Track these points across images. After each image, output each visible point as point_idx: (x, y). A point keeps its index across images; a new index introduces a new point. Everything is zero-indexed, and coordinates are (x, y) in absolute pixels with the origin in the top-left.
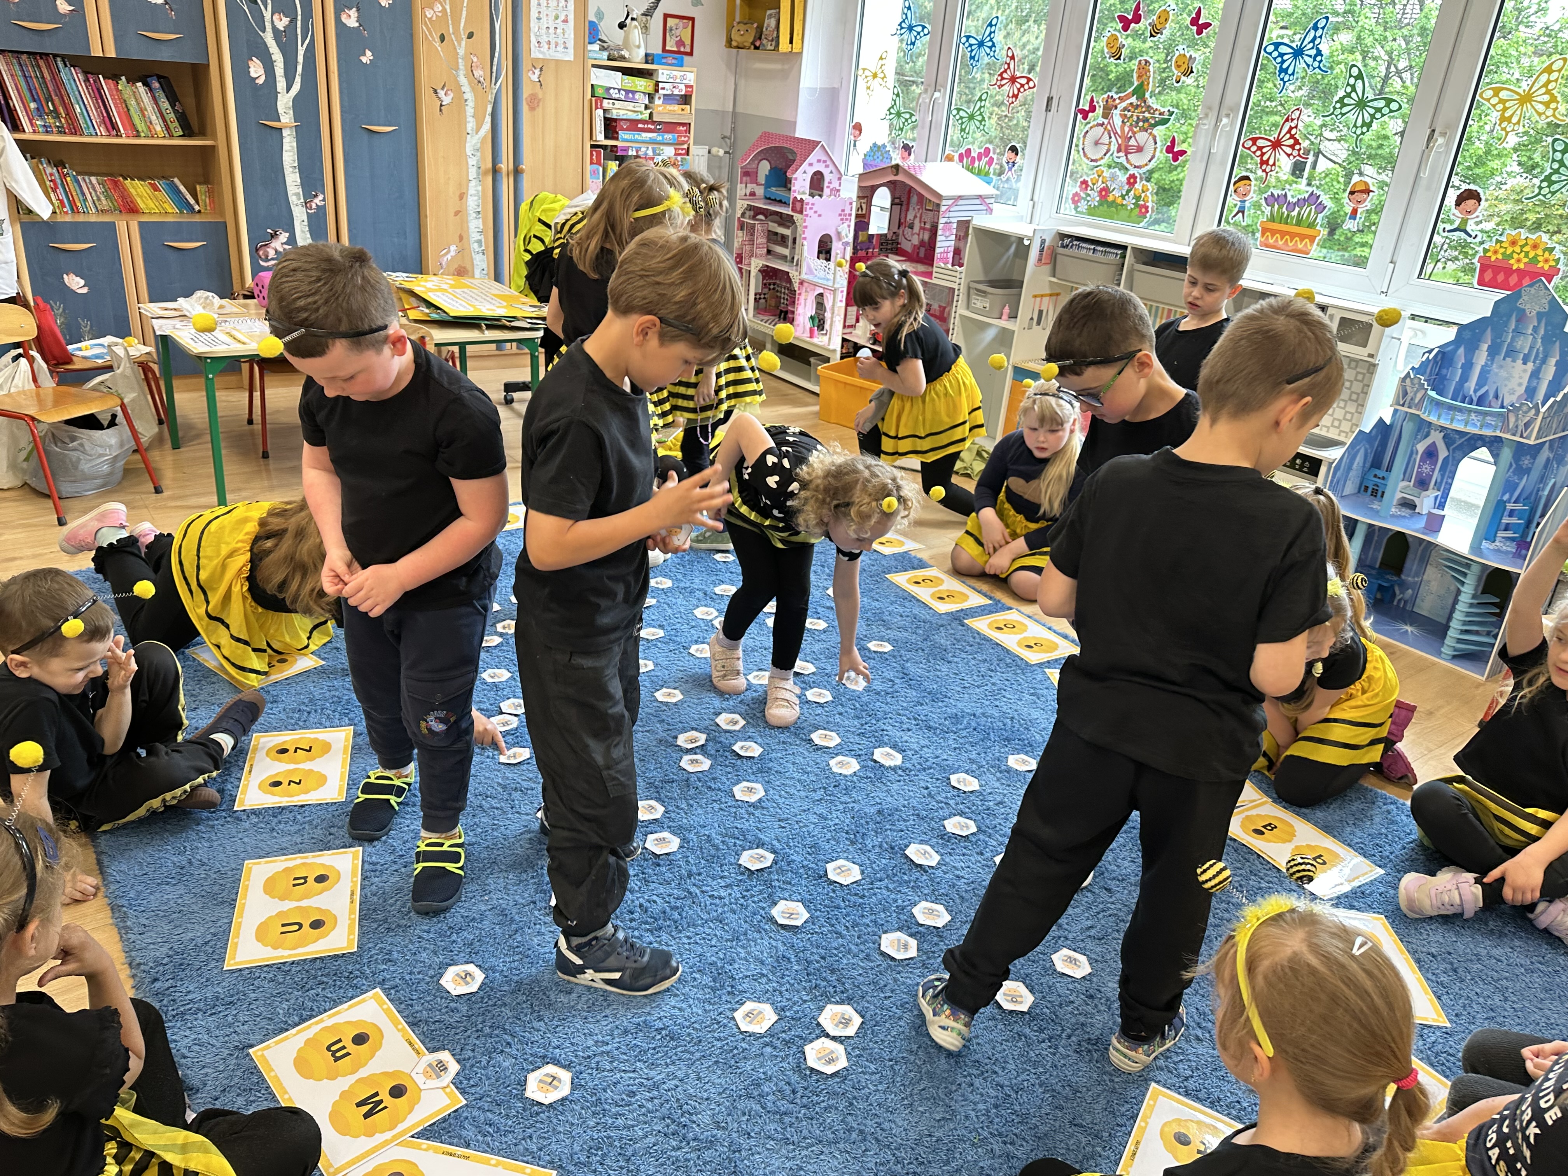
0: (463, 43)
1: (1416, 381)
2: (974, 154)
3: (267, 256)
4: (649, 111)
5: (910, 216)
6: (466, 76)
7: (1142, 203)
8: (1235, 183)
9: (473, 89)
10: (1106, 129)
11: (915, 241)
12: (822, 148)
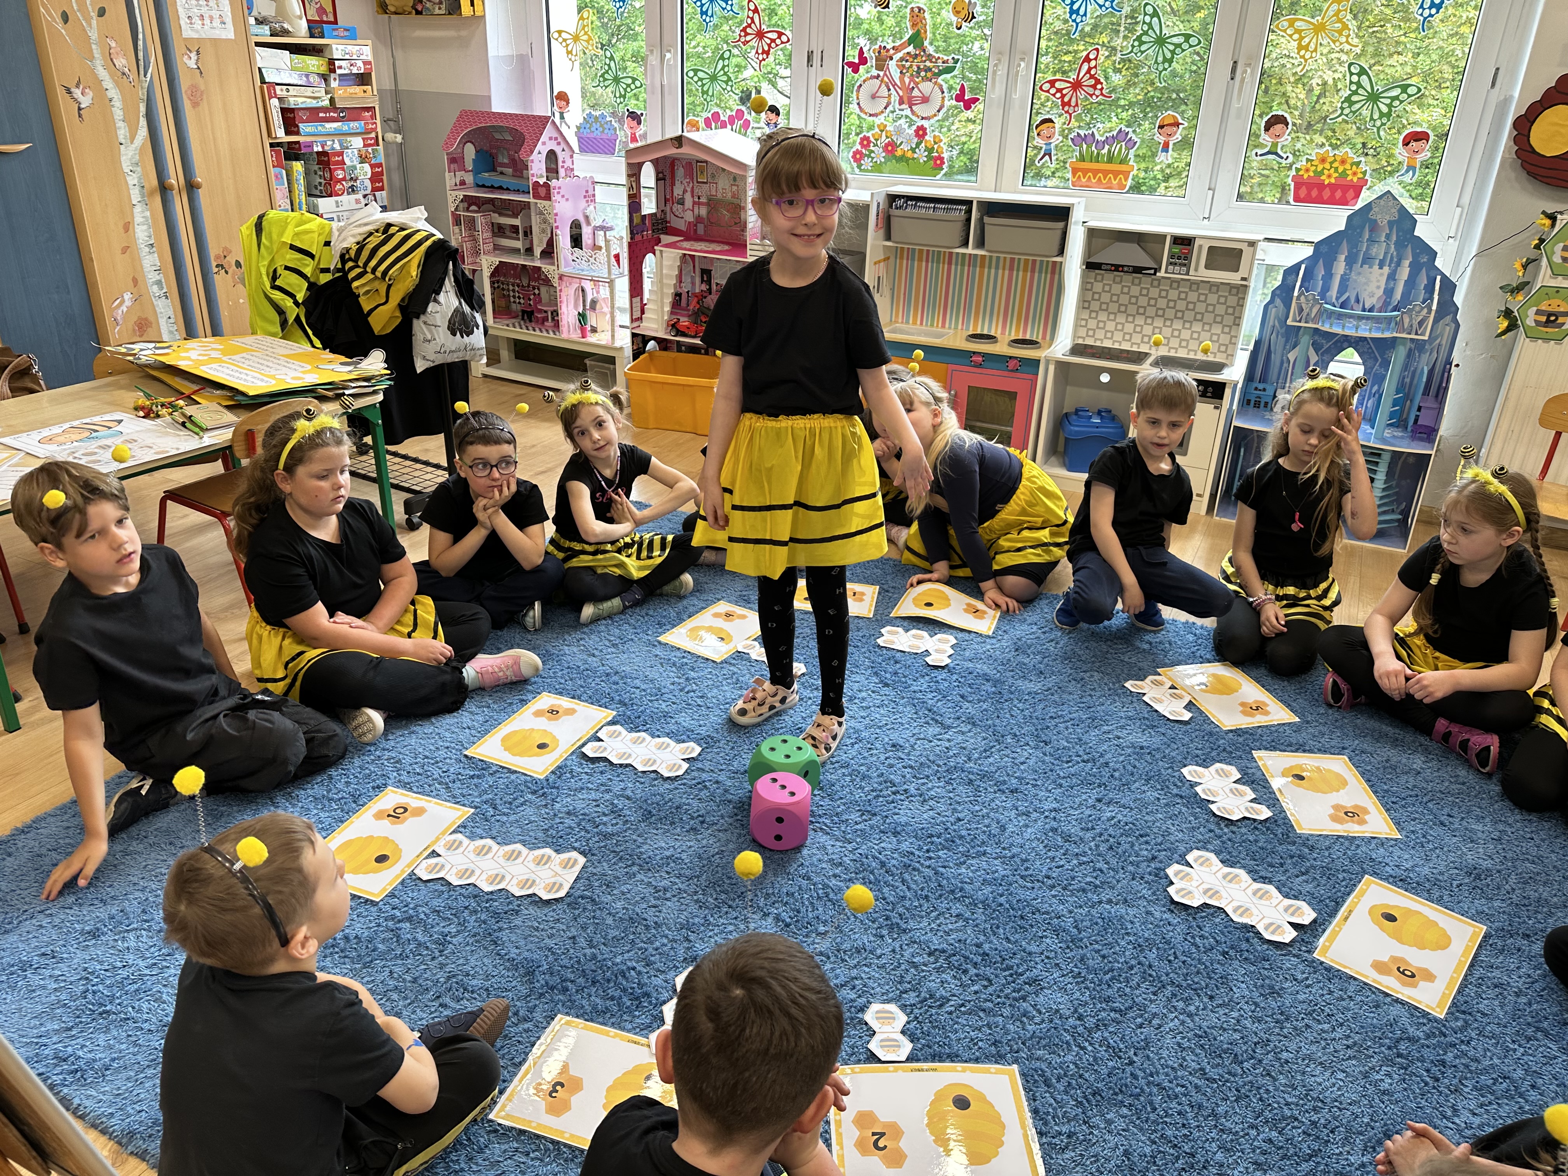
0: (94, 23)
1: (1310, 297)
2: (724, 118)
4: (329, 96)
5: (678, 191)
6: (104, 67)
7: (935, 154)
8: (1037, 127)
9: (117, 84)
10: (882, 81)
11: (689, 217)
12: (553, 122)
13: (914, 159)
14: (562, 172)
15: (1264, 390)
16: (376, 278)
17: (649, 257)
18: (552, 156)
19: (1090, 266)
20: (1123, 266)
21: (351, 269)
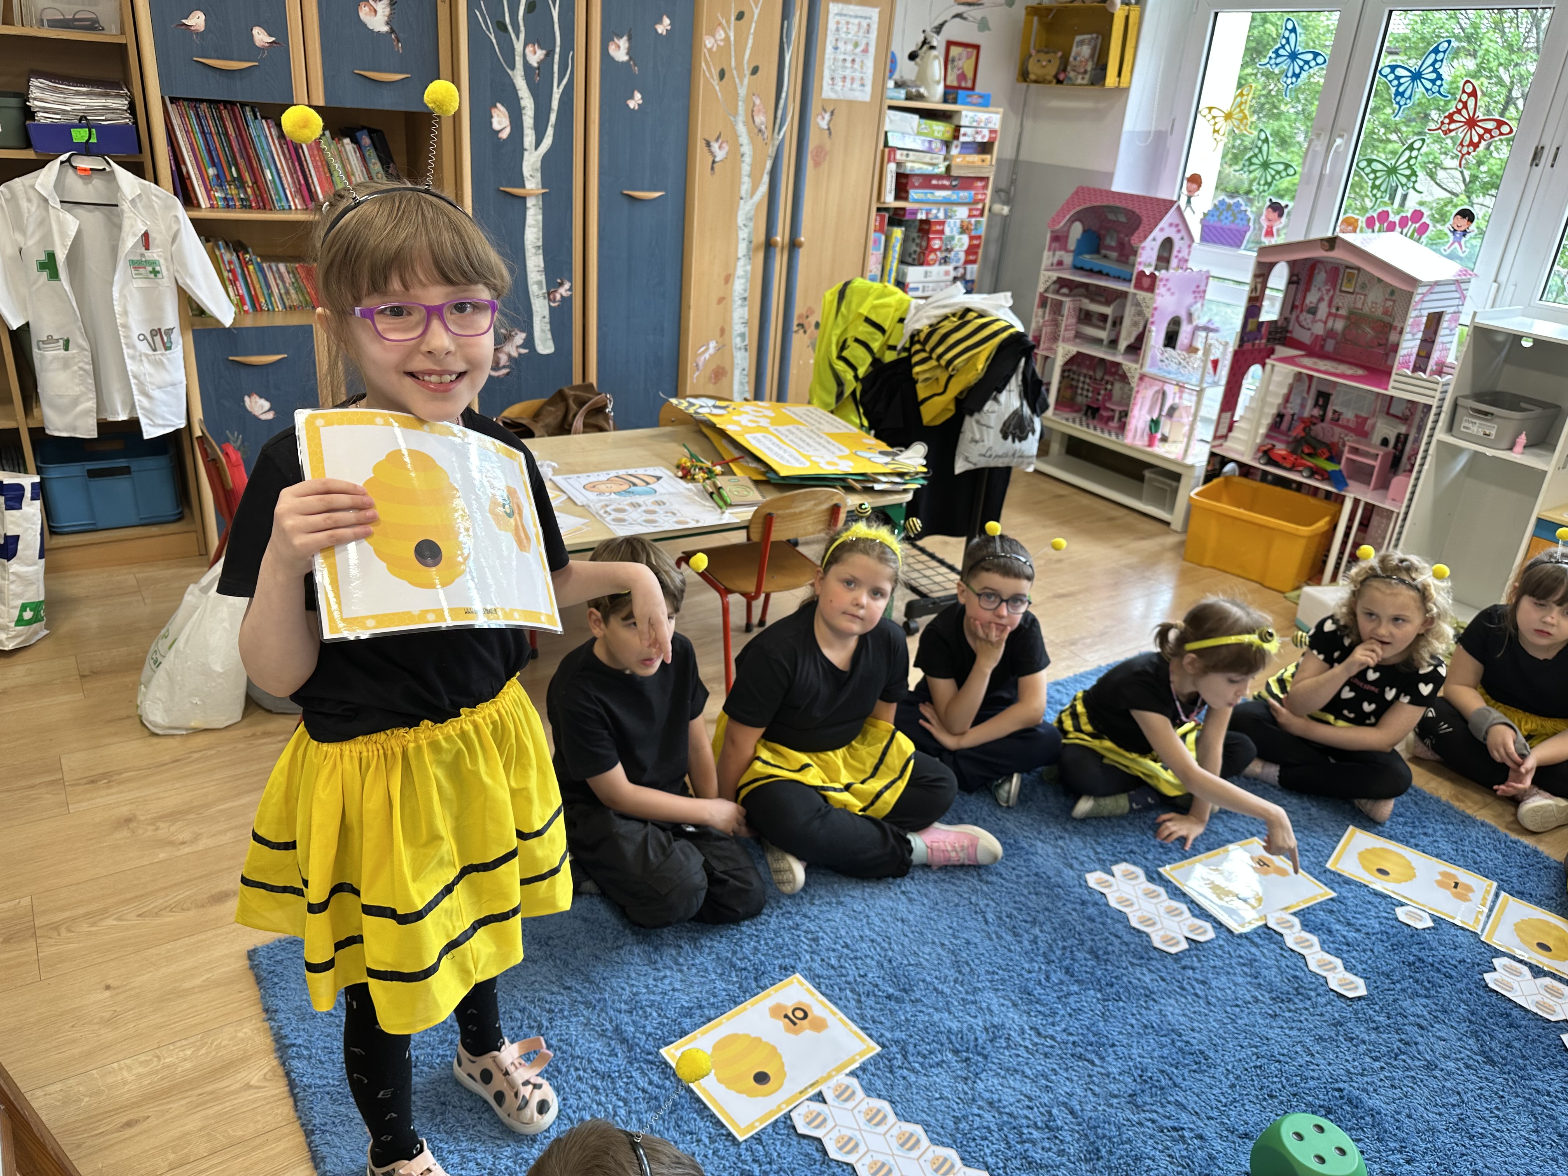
0: (746, 81)
2: (1394, 218)
3: (497, 364)
4: (945, 164)
6: (745, 123)
9: (752, 140)
12: (1179, 208)
14: (1174, 262)
16: (939, 366)
17: (1255, 370)
18: (1168, 243)
21: (917, 352)
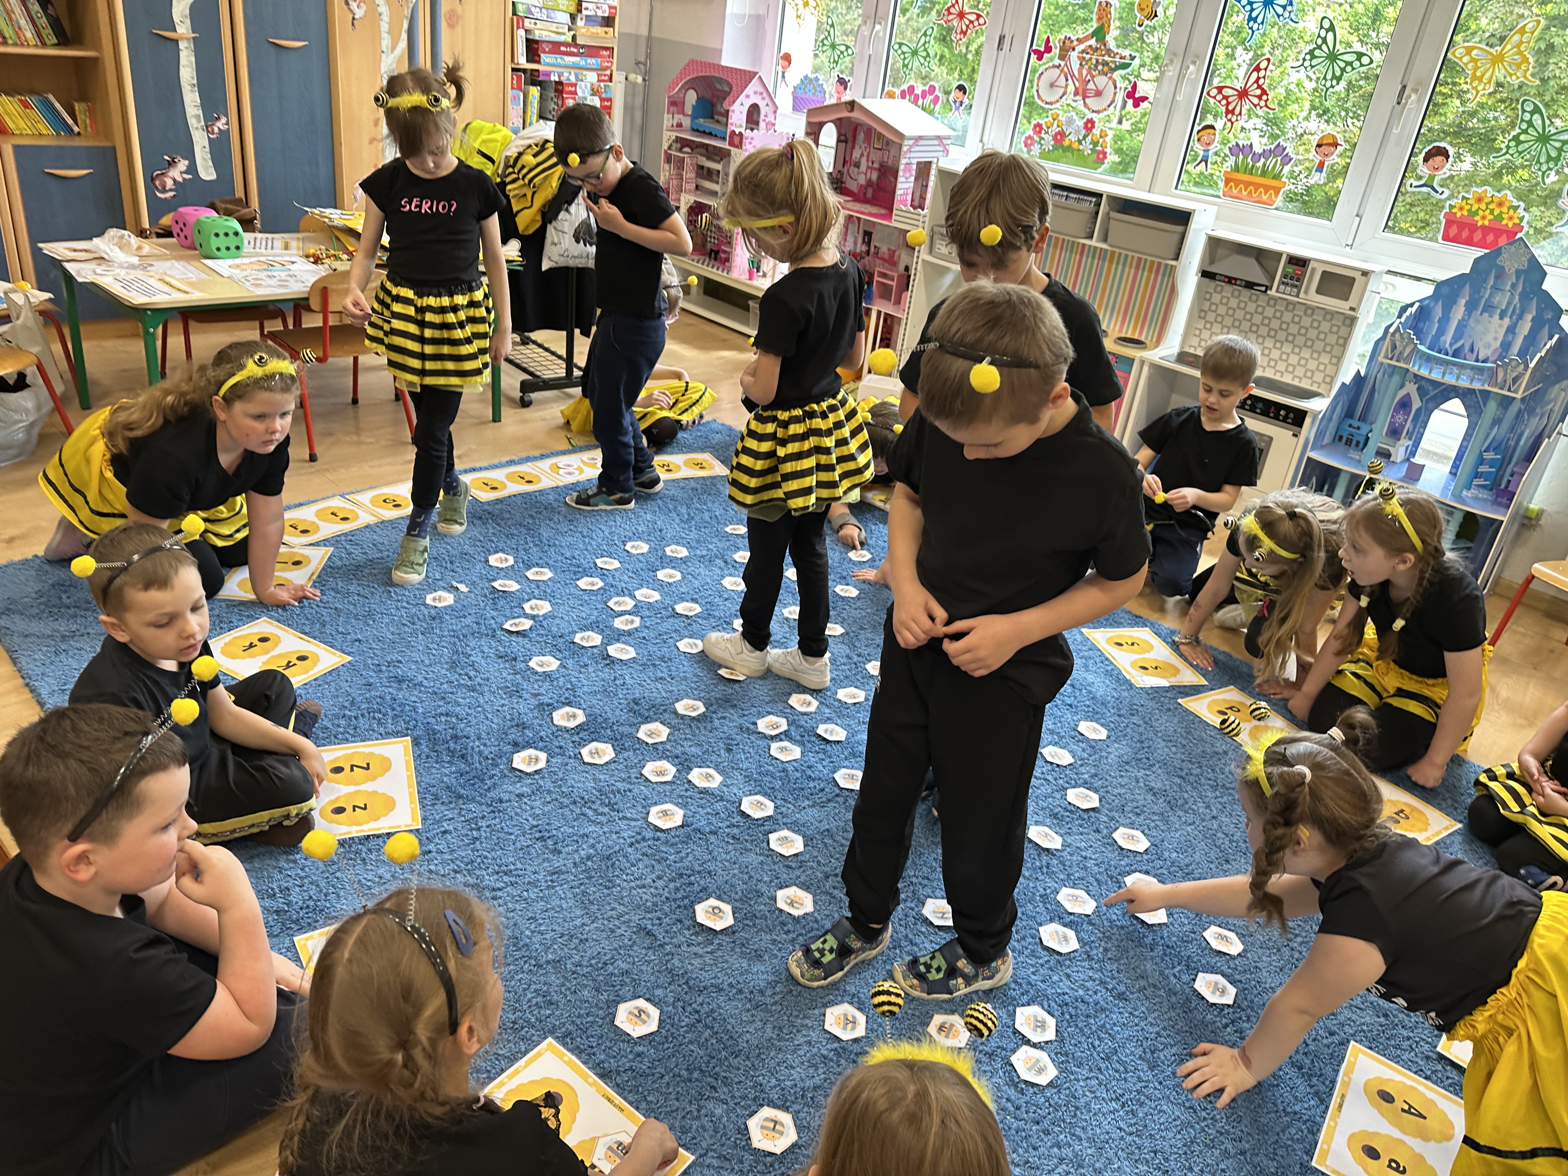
1: (1406, 335)
2: (918, 91)
3: (164, 187)
4: (572, 33)
5: (856, 154)
7: (1099, 148)
8: (1199, 132)
10: (1062, 71)
11: (862, 180)
12: (759, 78)
13: (1079, 150)
15: (1358, 428)
16: (525, 184)
18: (755, 108)
19: (1206, 274)
20: (1236, 279)
